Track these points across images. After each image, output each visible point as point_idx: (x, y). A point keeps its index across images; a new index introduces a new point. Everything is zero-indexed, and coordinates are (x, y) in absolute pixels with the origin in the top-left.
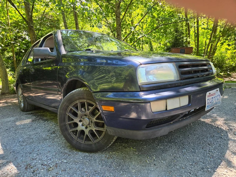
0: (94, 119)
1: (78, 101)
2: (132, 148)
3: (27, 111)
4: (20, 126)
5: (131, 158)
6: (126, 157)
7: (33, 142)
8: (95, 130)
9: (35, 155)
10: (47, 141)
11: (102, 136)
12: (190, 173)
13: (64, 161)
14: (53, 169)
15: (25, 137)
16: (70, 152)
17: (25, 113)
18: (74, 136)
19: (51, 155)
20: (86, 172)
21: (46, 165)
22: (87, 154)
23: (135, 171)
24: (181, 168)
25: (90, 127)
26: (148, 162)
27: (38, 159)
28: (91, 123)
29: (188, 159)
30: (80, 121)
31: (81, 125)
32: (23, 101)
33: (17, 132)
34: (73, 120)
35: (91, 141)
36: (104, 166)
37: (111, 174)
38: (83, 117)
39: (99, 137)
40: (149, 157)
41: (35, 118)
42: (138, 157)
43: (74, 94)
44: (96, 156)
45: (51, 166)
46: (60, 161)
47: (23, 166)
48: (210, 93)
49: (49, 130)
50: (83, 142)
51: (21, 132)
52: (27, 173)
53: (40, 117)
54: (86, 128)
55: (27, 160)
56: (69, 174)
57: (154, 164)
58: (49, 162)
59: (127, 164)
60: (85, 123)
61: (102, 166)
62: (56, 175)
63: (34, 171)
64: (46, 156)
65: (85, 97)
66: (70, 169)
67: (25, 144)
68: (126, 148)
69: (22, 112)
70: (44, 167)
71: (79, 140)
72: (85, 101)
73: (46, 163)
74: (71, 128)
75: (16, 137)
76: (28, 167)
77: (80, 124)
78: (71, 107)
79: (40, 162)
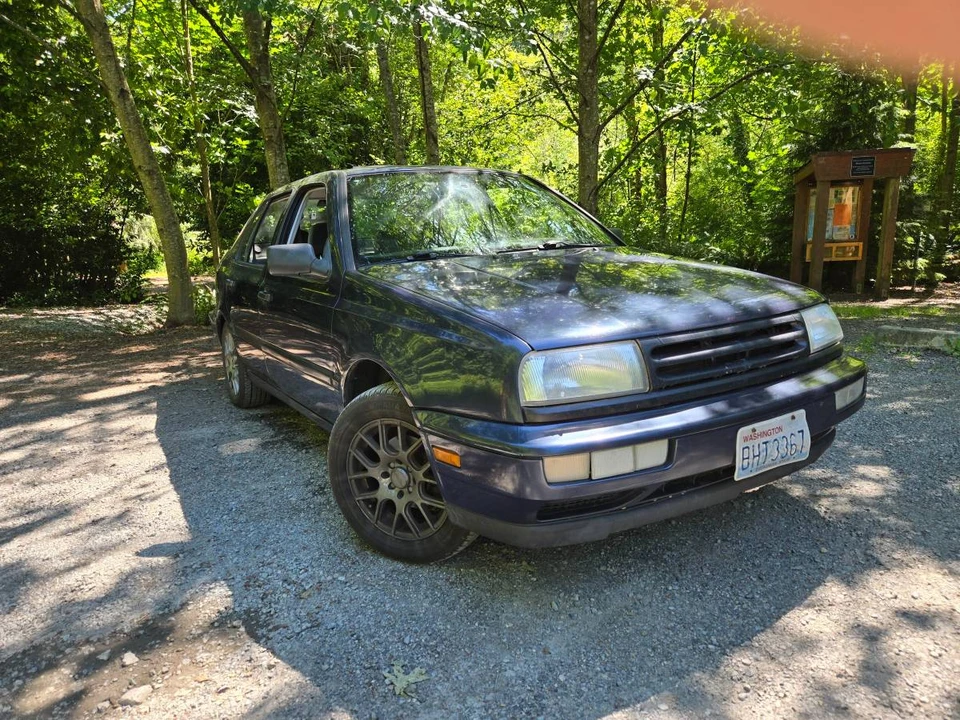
0: (420, 475)
1: (379, 420)
2: (524, 563)
3: (248, 408)
4: (231, 461)
5: (512, 592)
6: (500, 585)
7: (264, 514)
8: (422, 505)
9: (268, 553)
10: (302, 515)
11: (440, 523)
12: (654, 649)
13: (340, 578)
14: (309, 596)
15: (245, 497)
16: (357, 553)
17: (243, 413)
18: (367, 514)
19: (309, 557)
20: (389, 612)
21: (295, 583)
22: (400, 566)
23: (511, 625)
24: (639, 632)
25: (410, 493)
26: (555, 605)
27: (275, 565)
28: (412, 484)
29: (670, 613)
30: (385, 475)
31: (387, 485)
32: (239, 375)
33: (222, 479)
34: (365, 470)
35: (411, 532)
36: (437, 604)
37: (449, 627)
38: (392, 465)
39: (431, 525)
40: (562, 595)
41: (272, 437)
42: (534, 589)
43: (367, 402)
44: (423, 573)
45: (307, 588)
46: (329, 578)
47: (238, 579)
48: (754, 430)
49: (309, 480)
50: (390, 532)
51: (234, 480)
52: (250, 598)
53: (286, 433)
54: (401, 495)
55: (250, 565)
56: (347, 612)
57: (570, 615)
58: (301, 577)
59: (498, 605)
60: (396, 482)
61: (432, 603)
62: (317, 611)
63: (265, 595)
64: (296, 560)
65: (398, 413)
66: (351, 600)
67: (242, 518)
68: (509, 560)
69: (235, 409)
70: (289, 587)
71: (380, 525)
72: (396, 422)
73: (294, 578)
74: (362, 489)
75: (221, 494)
76: (251, 583)
77: (384, 482)
78: (360, 435)
79: (279, 572)
